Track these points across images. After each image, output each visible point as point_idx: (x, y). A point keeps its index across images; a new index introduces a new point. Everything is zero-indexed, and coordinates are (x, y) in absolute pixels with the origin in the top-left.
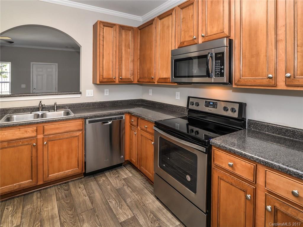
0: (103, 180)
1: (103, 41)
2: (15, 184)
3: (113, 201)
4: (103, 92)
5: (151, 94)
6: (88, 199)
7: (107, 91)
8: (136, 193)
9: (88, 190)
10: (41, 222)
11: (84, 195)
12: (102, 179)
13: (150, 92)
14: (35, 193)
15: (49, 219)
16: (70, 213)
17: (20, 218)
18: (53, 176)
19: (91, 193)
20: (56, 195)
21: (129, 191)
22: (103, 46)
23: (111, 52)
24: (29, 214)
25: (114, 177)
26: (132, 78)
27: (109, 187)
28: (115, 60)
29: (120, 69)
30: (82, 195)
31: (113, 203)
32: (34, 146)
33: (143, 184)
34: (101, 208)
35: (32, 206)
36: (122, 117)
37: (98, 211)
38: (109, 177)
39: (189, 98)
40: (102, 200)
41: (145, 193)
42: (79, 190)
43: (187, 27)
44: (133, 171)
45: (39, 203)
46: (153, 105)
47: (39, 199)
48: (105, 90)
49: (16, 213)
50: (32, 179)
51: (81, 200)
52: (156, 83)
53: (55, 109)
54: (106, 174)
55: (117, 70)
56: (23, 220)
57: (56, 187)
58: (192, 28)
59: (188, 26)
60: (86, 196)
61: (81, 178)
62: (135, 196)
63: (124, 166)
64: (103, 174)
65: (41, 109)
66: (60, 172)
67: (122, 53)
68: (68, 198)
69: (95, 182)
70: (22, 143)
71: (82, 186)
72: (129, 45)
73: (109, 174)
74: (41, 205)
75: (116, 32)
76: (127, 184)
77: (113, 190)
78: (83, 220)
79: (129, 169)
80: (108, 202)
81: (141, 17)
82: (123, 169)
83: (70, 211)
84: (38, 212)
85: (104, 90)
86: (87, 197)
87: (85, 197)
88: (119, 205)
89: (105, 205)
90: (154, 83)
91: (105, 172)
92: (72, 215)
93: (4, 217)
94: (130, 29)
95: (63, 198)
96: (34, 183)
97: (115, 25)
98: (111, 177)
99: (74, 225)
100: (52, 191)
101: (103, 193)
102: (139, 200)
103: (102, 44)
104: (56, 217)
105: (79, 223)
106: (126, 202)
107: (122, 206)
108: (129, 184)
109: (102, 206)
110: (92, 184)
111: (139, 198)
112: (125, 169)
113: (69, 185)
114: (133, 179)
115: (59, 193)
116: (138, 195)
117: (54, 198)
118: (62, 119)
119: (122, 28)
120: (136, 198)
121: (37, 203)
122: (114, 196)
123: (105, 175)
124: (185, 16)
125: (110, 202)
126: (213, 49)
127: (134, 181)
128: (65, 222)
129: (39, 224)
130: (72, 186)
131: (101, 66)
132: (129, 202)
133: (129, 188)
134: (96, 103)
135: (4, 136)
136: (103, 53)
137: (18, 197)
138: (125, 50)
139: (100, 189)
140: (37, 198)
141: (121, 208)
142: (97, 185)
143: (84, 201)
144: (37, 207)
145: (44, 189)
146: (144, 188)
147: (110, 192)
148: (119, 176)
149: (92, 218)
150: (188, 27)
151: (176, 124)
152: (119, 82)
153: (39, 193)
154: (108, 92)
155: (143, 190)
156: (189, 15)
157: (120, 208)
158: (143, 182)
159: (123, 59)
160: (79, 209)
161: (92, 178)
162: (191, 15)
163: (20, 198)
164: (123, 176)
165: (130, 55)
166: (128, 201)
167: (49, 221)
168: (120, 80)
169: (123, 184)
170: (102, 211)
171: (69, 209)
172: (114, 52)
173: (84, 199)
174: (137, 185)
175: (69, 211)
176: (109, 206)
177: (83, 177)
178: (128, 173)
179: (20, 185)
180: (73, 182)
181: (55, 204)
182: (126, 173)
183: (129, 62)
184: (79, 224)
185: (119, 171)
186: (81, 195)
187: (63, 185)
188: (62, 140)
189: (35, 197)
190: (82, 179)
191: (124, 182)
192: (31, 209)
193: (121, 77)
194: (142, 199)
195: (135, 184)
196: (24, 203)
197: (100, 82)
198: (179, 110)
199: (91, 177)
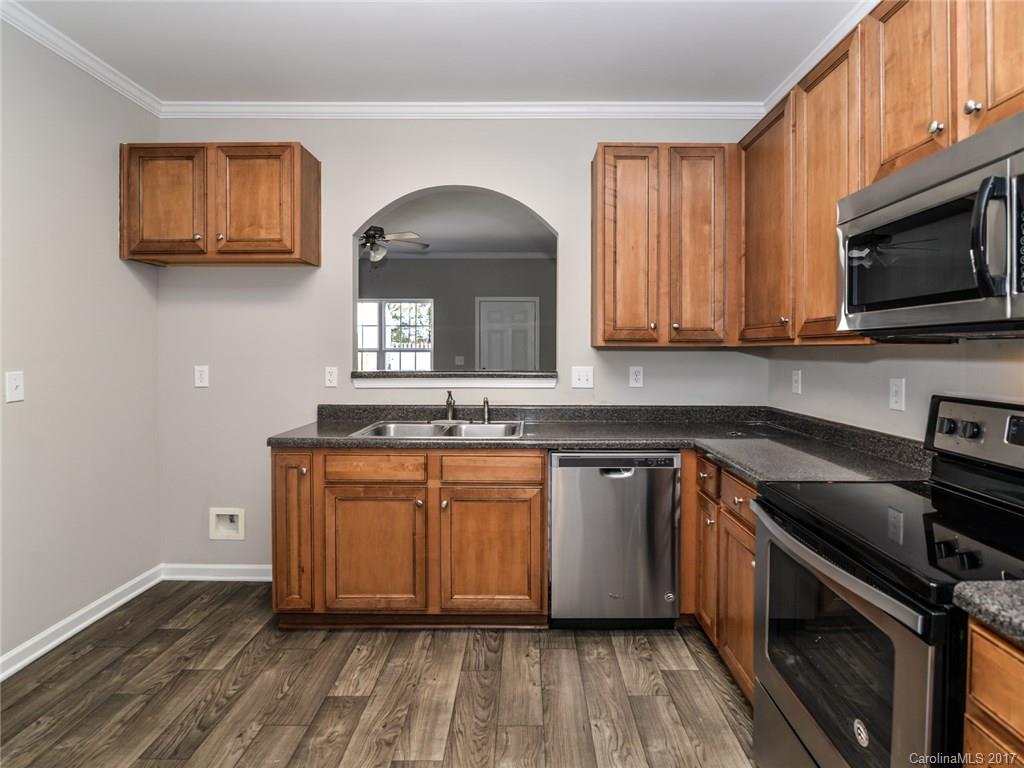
0: (599, 654)
1: (615, 207)
2: (378, 596)
3: (605, 728)
4: (625, 376)
5: (798, 388)
6: (539, 694)
7: (636, 374)
8: (690, 732)
9: (547, 669)
10: (410, 708)
11: (531, 680)
12: (596, 652)
13: (797, 381)
14: (423, 634)
15: (429, 711)
16: (482, 713)
17: (373, 682)
18: (462, 599)
19: (551, 679)
20: (466, 653)
21: (669, 718)
22: (615, 222)
23: (643, 242)
24: (393, 680)
25: (636, 658)
26: (718, 326)
27: (609, 681)
28: (655, 267)
29: (675, 297)
30: (527, 677)
31: (603, 734)
32: (419, 506)
33: (728, 713)
34: (565, 733)
35: (405, 663)
36: (671, 460)
37: (553, 738)
38: (621, 652)
39: (936, 401)
40: (576, 712)
41: (724, 746)
42: (524, 661)
43: (905, 92)
44: (706, 657)
45: (422, 661)
46: (806, 431)
47: (425, 651)
48: (633, 369)
49: (371, 666)
50: (414, 594)
51: (519, 690)
52: (797, 342)
53: (486, 417)
54: (613, 638)
55: (664, 301)
56: (378, 688)
57: (472, 634)
58: (925, 89)
59: (910, 84)
60: (534, 684)
61: (540, 631)
62: (682, 741)
63: (679, 630)
64: (606, 638)
65: (450, 415)
66: (480, 593)
67: (681, 241)
68: (489, 673)
69: (574, 654)
70: (394, 493)
71: (535, 652)
72: (706, 209)
73: (622, 642)
74: (425, 668)
75: (658, 172)
76: (669, 691)
77: (618, 696)
78: (506, 747)
79: (692, 646)
80: (590, 724)
81: (762, 104)
82: (671, 641)
83: (484, 708)
84: (413, 681)
85: (629, 370)
86: (537, 690)
87: (531, 686)
88: (622, 748)
89: (578, 730)
90: (790, 344)
91: (611, 633)
92: (483, 721)
93: (346, 667)
94: (710, 154)
95: (477, 669)
96: (418, 606)
97: (654, 147)
98: (626, 653)
99: (479, 750)
100: (459, 640)
101: (584, 690)
102: (693, 756)
103: (612, 217)
104: (446, 712)
105: (493, 750)
106: (645, 745)
107: (629, 754)
108: (676, 692)
109: (568, 730)
110: (564, 656)
111: (696, 753)
112: (679, 642)
113: (502, 640)
114: (697, 682)
115: (474, 652)
116: (696, 742)
117: (458, 660)
118: (487, 444)
119: (678, 153)
120: (684, 746)
121: (419, 659)
122: (614, 715)
123: (610, 643)
124: (897, 48)
125: (596, 726)
126: (1008, 160)
127: (699, 691)
128: (461, 732)
129: (406, 712)
130: (509, 646)
131: (609, 288)
132: (655, 750)
133: (672, 706)
134: (602, 410)
135: (359, 470)
136: (615, 247)
137: (387, 630)
138: (693, 230)
139: (580, 678)
140: (423, 647)
141: (625, 760)
142: (577, 662)
143: (526, 699)
144: (415, 670)
145: (443, 630)
146: (725, 727)
147: (607, 697)
148: (654, 657)
149: (530, 752)
150: (909, 89)
151: (891, 511)
152: (671, 341)
153: (430, 637)
154: (641, 377)
155: (719, 731)
156: (915, 36)
157: (620, 757)
158: (730, 704)
159: (687, 261)
160: (506, 712)
161: (570, 638)
162: (920, 32)
163: (389, 633)
164: (665, 662)
165: (710, 246)
166: (656, 747)
167: (428, 715)
168: (674, 333)
169: (656, 688)
170: (563, 746)
171: (482, 702)
172: (653, 241)
173: (527, 692)
174: (703, 708)
175: (480, 709)
176: (590, 737)
177: (546, 630)
178: (688, 657)
179: (389, 601)
180: (516, 634)
181: (455, 676)
182: (680, 657)
183: (706, 271)
184: (492, 754)
185: (659, 642)
186: (524, 678)
187: (491, 634)
188: (486, 504)
189: (418, 644)
190: (541, 634)
191: (661, 681)
192: (401, 669)
193: (676, 325)
194: (705, 759)
195: (698, 700)
196: (394, 649)
197: (606, 341)
198: (900, 456)
199: (566, 636)
